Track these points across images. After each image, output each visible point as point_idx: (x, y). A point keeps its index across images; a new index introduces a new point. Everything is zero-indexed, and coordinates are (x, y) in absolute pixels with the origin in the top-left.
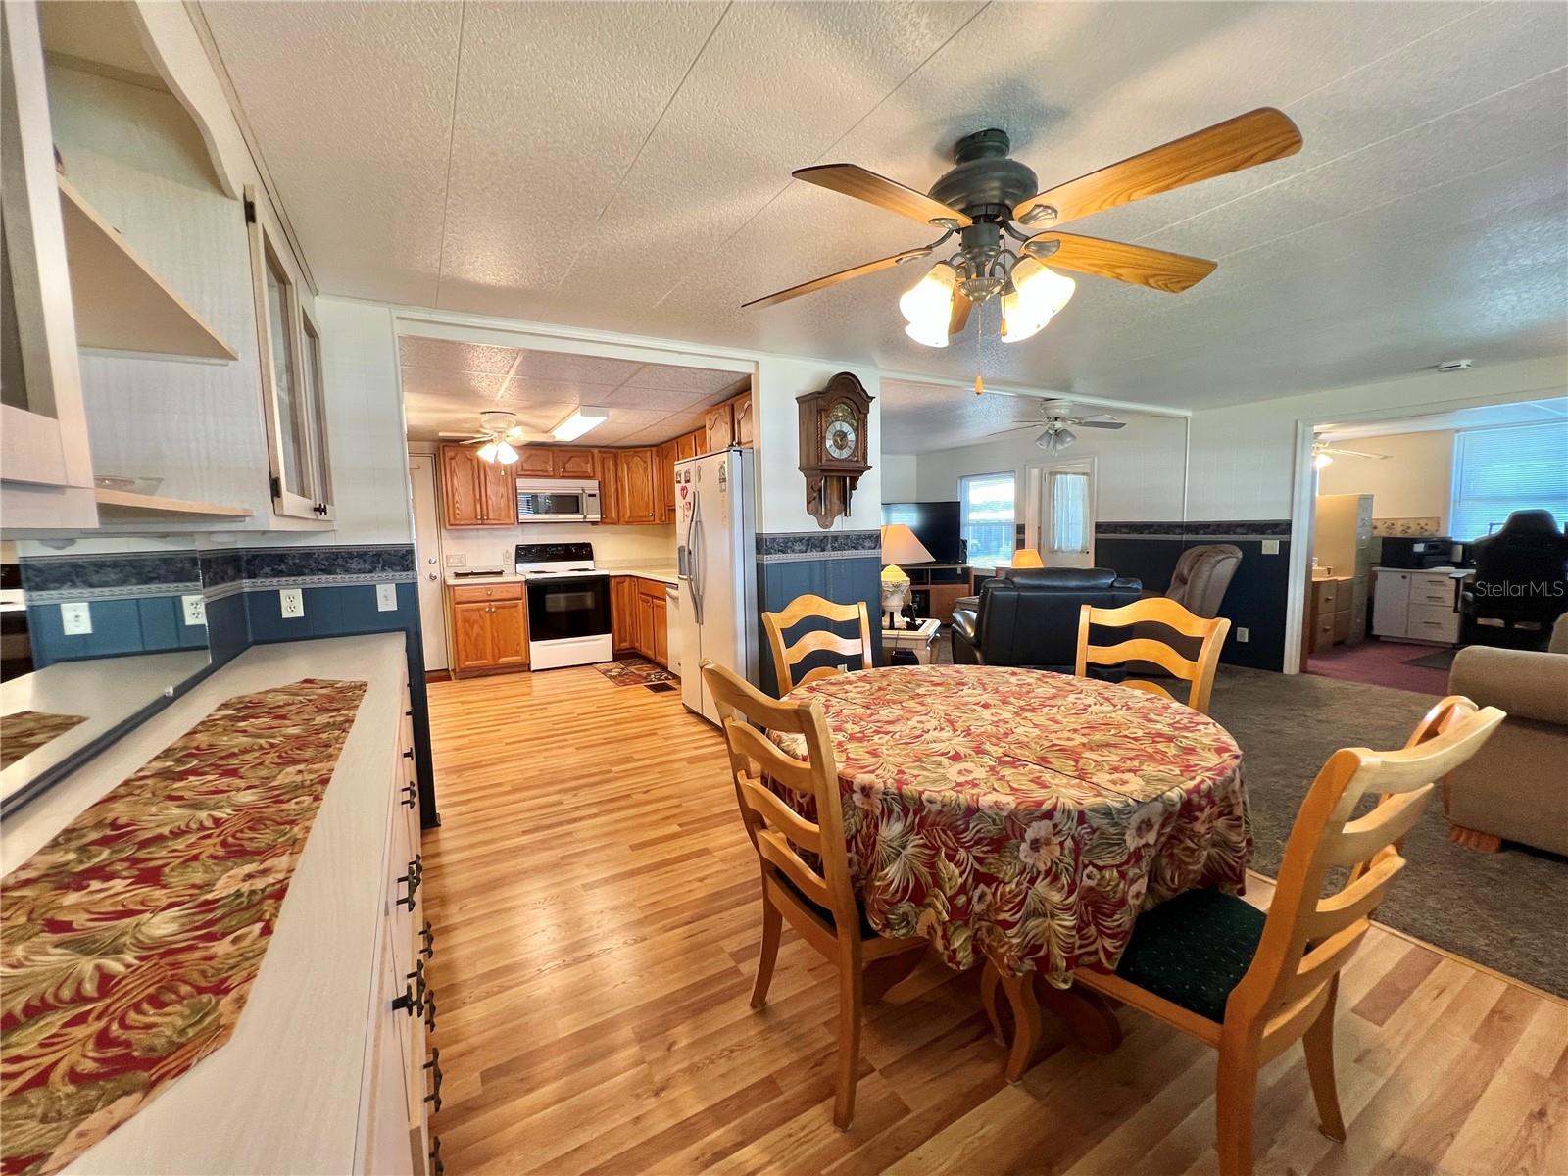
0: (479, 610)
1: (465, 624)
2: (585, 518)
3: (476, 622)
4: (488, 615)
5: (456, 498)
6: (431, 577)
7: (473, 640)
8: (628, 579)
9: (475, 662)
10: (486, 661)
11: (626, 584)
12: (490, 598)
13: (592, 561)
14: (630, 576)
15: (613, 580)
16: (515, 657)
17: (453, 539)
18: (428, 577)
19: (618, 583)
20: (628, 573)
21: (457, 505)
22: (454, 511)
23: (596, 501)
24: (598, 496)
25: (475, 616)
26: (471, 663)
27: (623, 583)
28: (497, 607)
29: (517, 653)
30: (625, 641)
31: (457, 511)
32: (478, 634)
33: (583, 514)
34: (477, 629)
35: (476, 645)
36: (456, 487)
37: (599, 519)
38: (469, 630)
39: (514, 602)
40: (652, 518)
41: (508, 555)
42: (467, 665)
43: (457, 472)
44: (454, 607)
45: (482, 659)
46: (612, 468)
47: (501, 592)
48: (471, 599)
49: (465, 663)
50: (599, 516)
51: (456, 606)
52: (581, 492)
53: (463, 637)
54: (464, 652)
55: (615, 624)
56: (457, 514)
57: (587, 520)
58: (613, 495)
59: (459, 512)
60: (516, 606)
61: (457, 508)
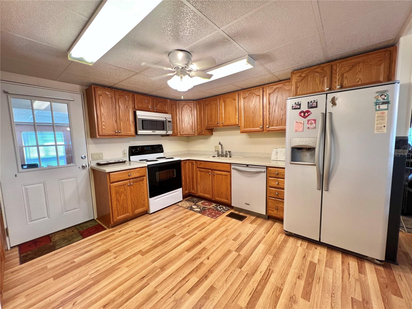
0: (124, 185)
1: (116, 195)
3: (122, 192)
4: (129, 187)
5: (103, 119)
6: (83, 167)
7: (121, 203)
8: (188, 161)
9: (122, 216)
10: (128, 214)
11: (187, 164)
12: (130, 177)
13: (163, 153)
15: (182, 162)
16: (143, 208)
17: (95, 143)
18: (81, 167)
19: (184, 163)
20: (188, 158)
21: (104, 123)
22: (102, 127)
23: (171, 124)
24: (172, 122)
25: (122, 190)
26: (120, 217)
27: (186, 163)
28: (133, 182)
29: (144, 205)
31: (104, 127)
32: (123, 199)
33: (166, 130)
35: (122, 206)
36: (103, 113)
37: (172, 134)
38: (119, 198)
39: (142, 178)
40: (194, 133)
41: (125, 152)
42: (118, 219)
43: (103, 104)
44: (110, 185)
45: (126, 213)
46: (175, 109)
47: (136, 173)
48: (120, 179)
49: (117, 218)
50: (172, 132)
51: (111, 184)
52: (165, 120)
53: (116, 202)
54: (116, 212)
55: (183, 184)
56: (104, 129)
57: (167, 134)
58: (175, 122)
59: (105, 128)
60: (143, 180)
61: (104, 125)
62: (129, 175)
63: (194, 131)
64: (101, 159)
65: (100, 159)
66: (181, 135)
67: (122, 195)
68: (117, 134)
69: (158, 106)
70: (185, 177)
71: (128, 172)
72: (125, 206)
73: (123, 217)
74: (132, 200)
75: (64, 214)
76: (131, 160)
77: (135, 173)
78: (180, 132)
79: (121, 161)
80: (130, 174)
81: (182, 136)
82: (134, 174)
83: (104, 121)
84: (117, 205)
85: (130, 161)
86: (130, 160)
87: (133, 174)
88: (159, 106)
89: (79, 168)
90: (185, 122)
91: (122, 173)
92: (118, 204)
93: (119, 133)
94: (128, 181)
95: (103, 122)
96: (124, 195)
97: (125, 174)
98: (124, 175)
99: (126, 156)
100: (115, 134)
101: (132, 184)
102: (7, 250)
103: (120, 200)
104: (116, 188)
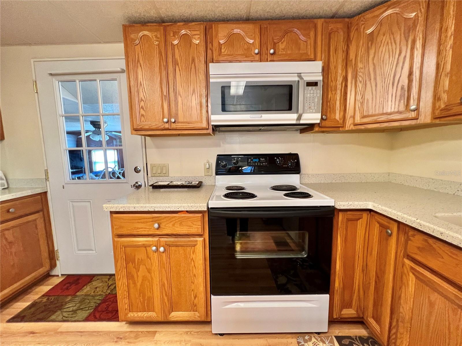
0: (145, 246)
1: (127, 264)
2: (299, 118)
3: (141, 262)
4: (156, 255)
7: (139, 285)
9: (140, 314)
10: (154, 314)
13: (298, 175)
14: (370, 211)
15: (341, 215)
16: (192, 313)
17: (157, 147)
19: (348, 220)
22: (139, 113)
23: (317, 93)
24: (320, 84)
25: (141, 255)
26: (135, 314)
27: (357, 220)
28: (168, 246)
29: (195, 307)
30: (349, 306)
32: (144, 278)
33: (297, 112)
34: (142, 271)
35: (142, 293)
36: (141, 82)
37: (318, 122)
38: (134, 271)
39: (192, 239)
40: (413, 114)
41: (207, 166)
42: (129, 317)
43: (142, 62)
44: (114, 240)
45: (149, 311)
46: (342, 45)
47: (173, 225)
48: (135, 233)
49: (126, 314)
50: (319, 116)
51: (116, 239)
52: (297, 79)
53: (125, 281)
54: (126, 301)
55: (337, 283)
56: (142, 115)
57: (302, 122)
58: (339, 87)
59: (144, 114)
60: (194, 246)
61: (142, 108)
63: (413, 107)
64: (166, 175)
65: (163, 175)
66: (356, 125)
67: (141, 268)
68: (167, 126)
69: (282, 43)
70: (345, 265)
71: (153, 218)
72: (148, 294)
73: (141, 317)
76: (216, 183)
77: (173, 223)
78: (354, 117)
81: (362, 127)
82: (170, 225)
83: (143, 99)
84: (128, 286)
87: (165, 226)
88: (285, 43)
90: (375, 79)
91: (140, 219)
92: (132, 285)
93: (172, 124)
94: (156, 239)
95: (142, 100)
96: (147, 268)
97: (147, 222)
98: (144, 223)
100: (162, 127)
101: (162, 249)
102: (58, 276)
103: (135, 276)
104: (128, 249)
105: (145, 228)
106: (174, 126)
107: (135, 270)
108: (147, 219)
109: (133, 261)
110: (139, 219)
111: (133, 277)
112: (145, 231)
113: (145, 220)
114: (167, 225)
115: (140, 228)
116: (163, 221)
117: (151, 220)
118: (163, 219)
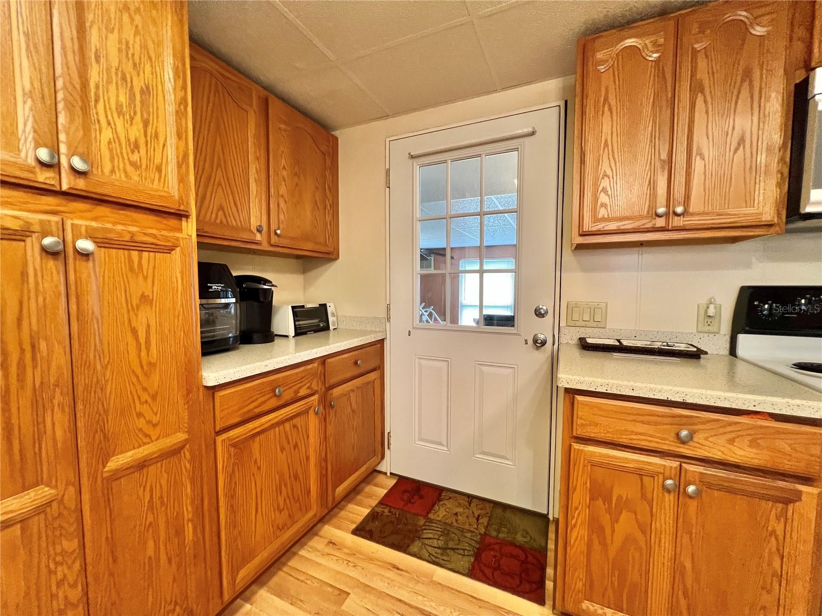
0: (640, 473)
1: (592, 498)
3: (624, 505)
5: (604, 167)
6: (535, 341)
7: (613, 551)
9: (609, 612)
12: (687, 450)
17: (585, 269)
18: (530, 342)
21: (604, 183)
22: (596, 198)
25: (624, 490)
26: (599, 609)
31: (603, 198)
32: (628, 540)
34: (625, 524)
35: (618, 569)
36: (606, 141)
38: (605, 519)
41: (711, 311)
42: (583, 610)
43: (614, 102)
44: (570, 446)
47: (730, 441)
48: (624, 440)
49: (579, 602)
51: (576, 446)
54: (581, 574)
56: (604, 205)
59: (608, 202)
60: (787, 502)
61: (604, 190)
62: (678, 435)
65: (594, 324)
67: (624, 516)
68: (660, 223)
71: (673, 416)
72: (634, 576)
74: (677, 571)
75: (476, 456)
76: (740, 352)
77: (733, 435)
79: (682, 347)
80: (691, 437)
82: (722, 440)
83: (609, 172)
84: (589, 545)
85: (736, 356)
86: (733, 351)
87: (706, 439)
89: (526, 343)
91: (640, 413)
92: (596, 546)
93: (676, 218)
94: (674, 464)
95: (605, 175)
96: (637, 521)
97: (656, 424)
98: (648, 423)
99: (711, 329)
100: (649, 225)
101: (691, 489)
102: (385, 474)
103: (608, 532)
104: (599, 472)
105: (651, 436)
106: (677, 222)
107: (608, 516)
108: (658, 416)
109: (607, 499)
110: (638, 414)
111: (602, 529)
112: (650, 441)
113: (654, 418)
114: (710, 439)
115: (637, 434)
116: (700, 427)
117: (668, 420)
118: (703, 423)
